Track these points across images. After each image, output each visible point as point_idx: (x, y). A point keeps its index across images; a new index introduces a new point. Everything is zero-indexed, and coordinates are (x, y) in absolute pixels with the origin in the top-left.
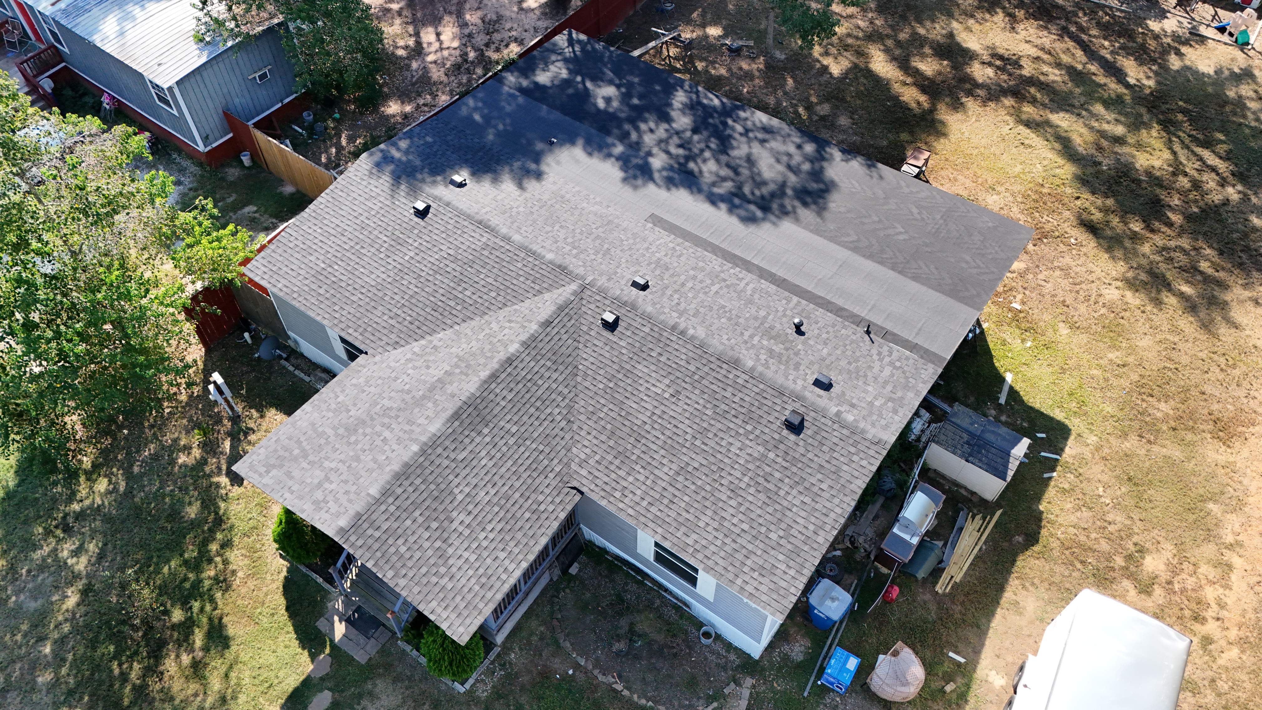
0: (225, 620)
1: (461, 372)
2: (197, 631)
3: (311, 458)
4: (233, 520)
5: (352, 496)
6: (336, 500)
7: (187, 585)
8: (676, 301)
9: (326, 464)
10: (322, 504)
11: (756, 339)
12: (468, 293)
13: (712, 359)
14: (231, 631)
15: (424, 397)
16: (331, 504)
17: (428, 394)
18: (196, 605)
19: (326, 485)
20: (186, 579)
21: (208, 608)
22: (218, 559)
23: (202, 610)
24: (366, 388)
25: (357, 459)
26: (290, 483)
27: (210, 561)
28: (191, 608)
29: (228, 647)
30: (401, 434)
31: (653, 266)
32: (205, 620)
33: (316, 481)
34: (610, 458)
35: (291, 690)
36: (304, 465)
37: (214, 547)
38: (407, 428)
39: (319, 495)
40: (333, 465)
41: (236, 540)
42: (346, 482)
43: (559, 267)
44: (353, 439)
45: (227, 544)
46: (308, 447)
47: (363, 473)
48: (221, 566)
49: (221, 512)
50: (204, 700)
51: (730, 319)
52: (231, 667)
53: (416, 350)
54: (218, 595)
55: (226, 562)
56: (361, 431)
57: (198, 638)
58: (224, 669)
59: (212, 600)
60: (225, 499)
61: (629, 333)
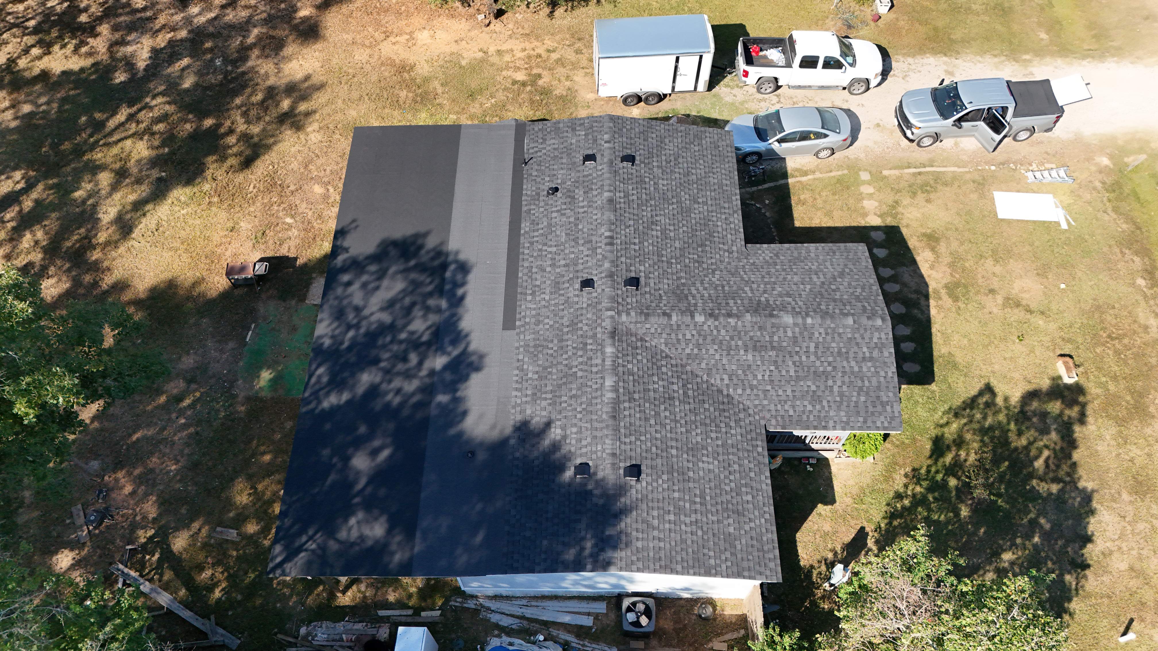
0: (928, 454)
1: (740, 339)
2: (947, 464)
3: (860, 383)
4: (885, 508)
5: (862, 331)
6: (871, 339)
7: (936, 494)
8: (586, 259)
9: (856, 369)
10: (879, 345)
11: (581, 204)
12: (675, 387)
13: (618, 214)
14: (928, 446)
15: (773, 348)
16: (875, 340)
17: (769, 347)
18: (939, 477)
19: (867, 355)
20: (935, 498)
21: (933, 469)
22: (909, 493)
23: (937, 472)
24: (791, 398)
25: (839, 353)
26: (882, 379)
27: (914, 496)
28: (943, 480)
29: (937, 437)
30: (807, 339)
31: (562, 292)
32: (940, 464)
33: (869, 364)
34: (716, 239)
35: (920, 387)
36: (867, 383)
37: (907, 502)
38: (800, 339)
39: (876, 353)
40: (853, 364)
41: (892, 494)
42: (857, 344)
43: (613, 337)
44: (829, 369)
45: (899, 496)
46: (855, 394)
47: (845, 338)
48: (910, 488)
49: (886, 521)
50: (965, 424)
51: (576, 225)
52: (942, 426)
53: (740, 391)
54: (923, 471)
55: (906, 486)
56: (821, 369)
57: (948, 459)
58: (946, 430)
59: (928, 472)
60: (878, 528)
61: (633, 268)
